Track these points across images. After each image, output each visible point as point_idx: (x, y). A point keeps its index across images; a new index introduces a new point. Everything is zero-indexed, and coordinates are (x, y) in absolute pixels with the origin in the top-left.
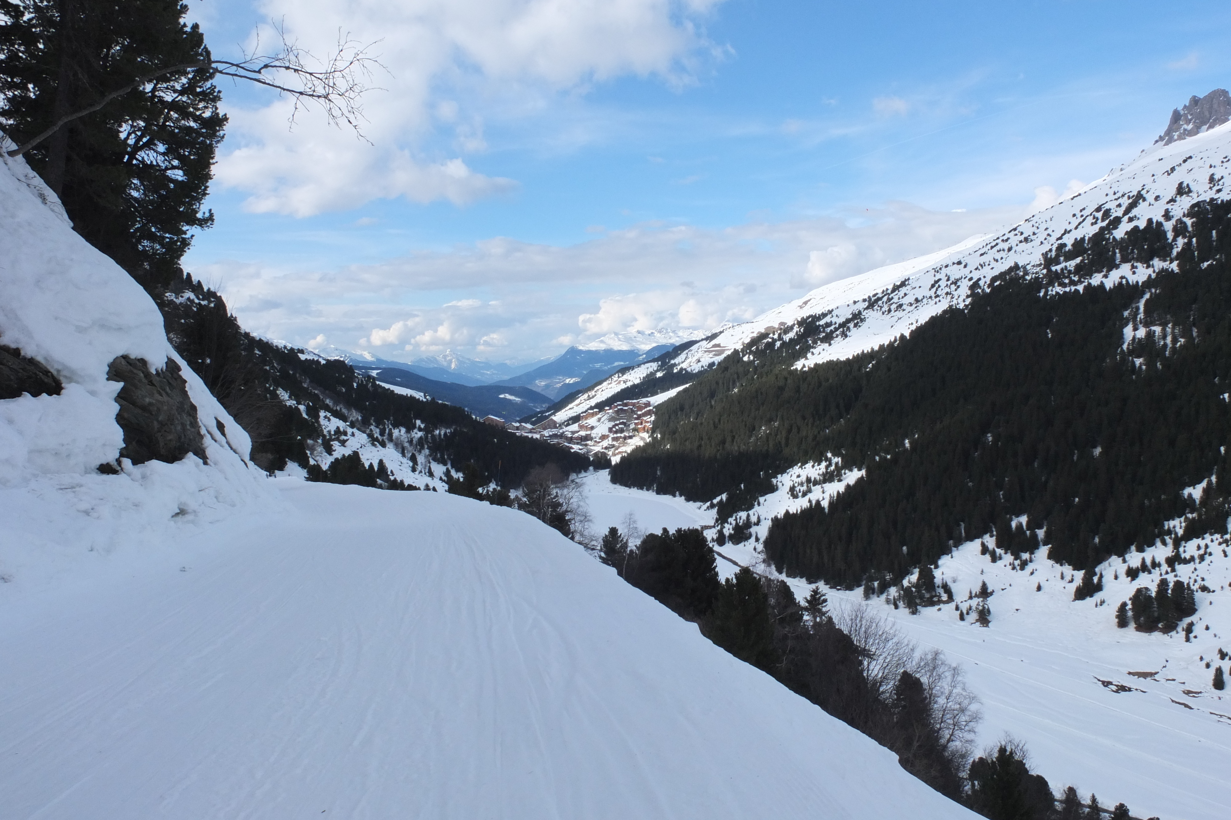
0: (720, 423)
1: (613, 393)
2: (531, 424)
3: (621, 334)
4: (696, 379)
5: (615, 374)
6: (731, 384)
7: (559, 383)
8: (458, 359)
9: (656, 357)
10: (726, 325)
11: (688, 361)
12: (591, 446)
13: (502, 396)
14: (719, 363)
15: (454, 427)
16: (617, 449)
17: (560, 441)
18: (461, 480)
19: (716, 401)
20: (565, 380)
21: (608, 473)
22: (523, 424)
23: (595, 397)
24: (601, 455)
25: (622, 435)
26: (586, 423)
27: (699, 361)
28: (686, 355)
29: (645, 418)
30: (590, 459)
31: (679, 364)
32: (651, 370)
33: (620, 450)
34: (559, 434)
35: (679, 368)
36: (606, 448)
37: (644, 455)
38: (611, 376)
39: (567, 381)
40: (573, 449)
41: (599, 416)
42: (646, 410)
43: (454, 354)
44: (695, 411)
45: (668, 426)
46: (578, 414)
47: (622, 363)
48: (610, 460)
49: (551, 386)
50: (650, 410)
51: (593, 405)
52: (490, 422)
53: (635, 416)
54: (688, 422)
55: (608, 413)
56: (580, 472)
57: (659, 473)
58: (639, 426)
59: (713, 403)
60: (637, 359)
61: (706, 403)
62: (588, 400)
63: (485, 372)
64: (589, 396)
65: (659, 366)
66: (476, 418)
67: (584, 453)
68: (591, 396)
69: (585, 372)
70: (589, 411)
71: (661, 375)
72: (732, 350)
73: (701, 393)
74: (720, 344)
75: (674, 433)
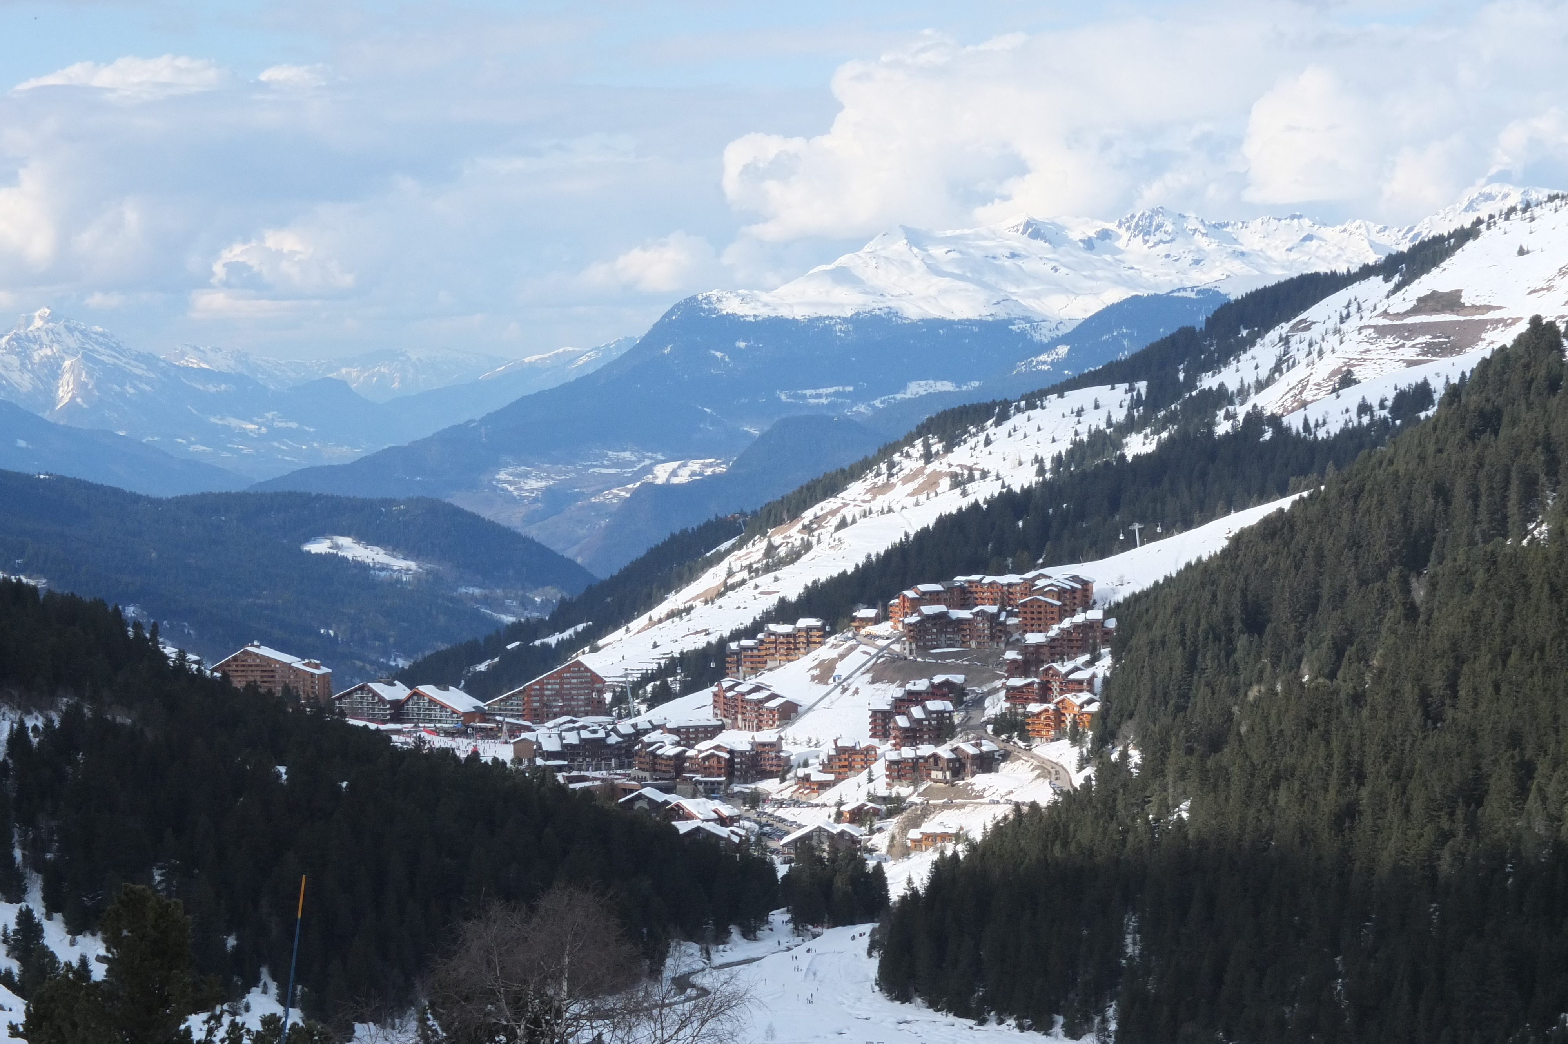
0: (1455, 695)
1: (897, 537)
2: (469, 690)
3: (945, 241)
4: (1330, 470)
5: (909, 441)
6: (1513, 496)
7: (621, 482)
8: (88, 357)
9: (1123, 356)
10: (1489, 197)
11: (1289, 379)
12: (780, 804)
13: (319, 547)
14: (1454, 392)
15: (64, 702)
16: (915, 822)
17: (620, 778)
18: (99, 972)
19: (1433, 586)
20: (648, 470)
21: (866, 941)
22: (429, 690)
23: (805, 558)
24: (834, 849)
25: (944, 751)
26: (757, 689)
27: (1347, 380)
28: (1279, 350)
29: (1062, 668)
30: (773, 871)
31: (1243, 393)
32: (1095, 421)
33: (930, 826)
34: (613, 739)
35: (1242, 411)
36: (858, 816)
37: (1057, 851)
38: (887, 451)
39: (662, 474)
40: (688, 817)
41: (825, 652)
42: (1066, 623)
43: (70, 330)
44: (1328, 634)
45: (1180, 708)
46: (713, 639)
47: (946, 386)
48: (878, 878)
49: (577, 497)
50: (1089, 625)
51: (792, 597)
52: (256, 676)
53: (1011, 655)
54: (1288, 691)
55: (873, 637)
56: (721, 937)
57: (1131, 946)
58: (1034, 708)
59: (1419, 593)
60: (1022, 366)
61: (1384, 595)
62: (767, 569)
63: (233, 422)
64: (771, 549)
65: (1136, 402)
66: (182, 655)
67: (745, 841)
68: (782, 552)
69: (754, 431)
70: (772, 627)
71: (1150, 447)
72: (1523, 327)
73: (1355, 543)
74: (1457, 294)
75: (1215, 744)
